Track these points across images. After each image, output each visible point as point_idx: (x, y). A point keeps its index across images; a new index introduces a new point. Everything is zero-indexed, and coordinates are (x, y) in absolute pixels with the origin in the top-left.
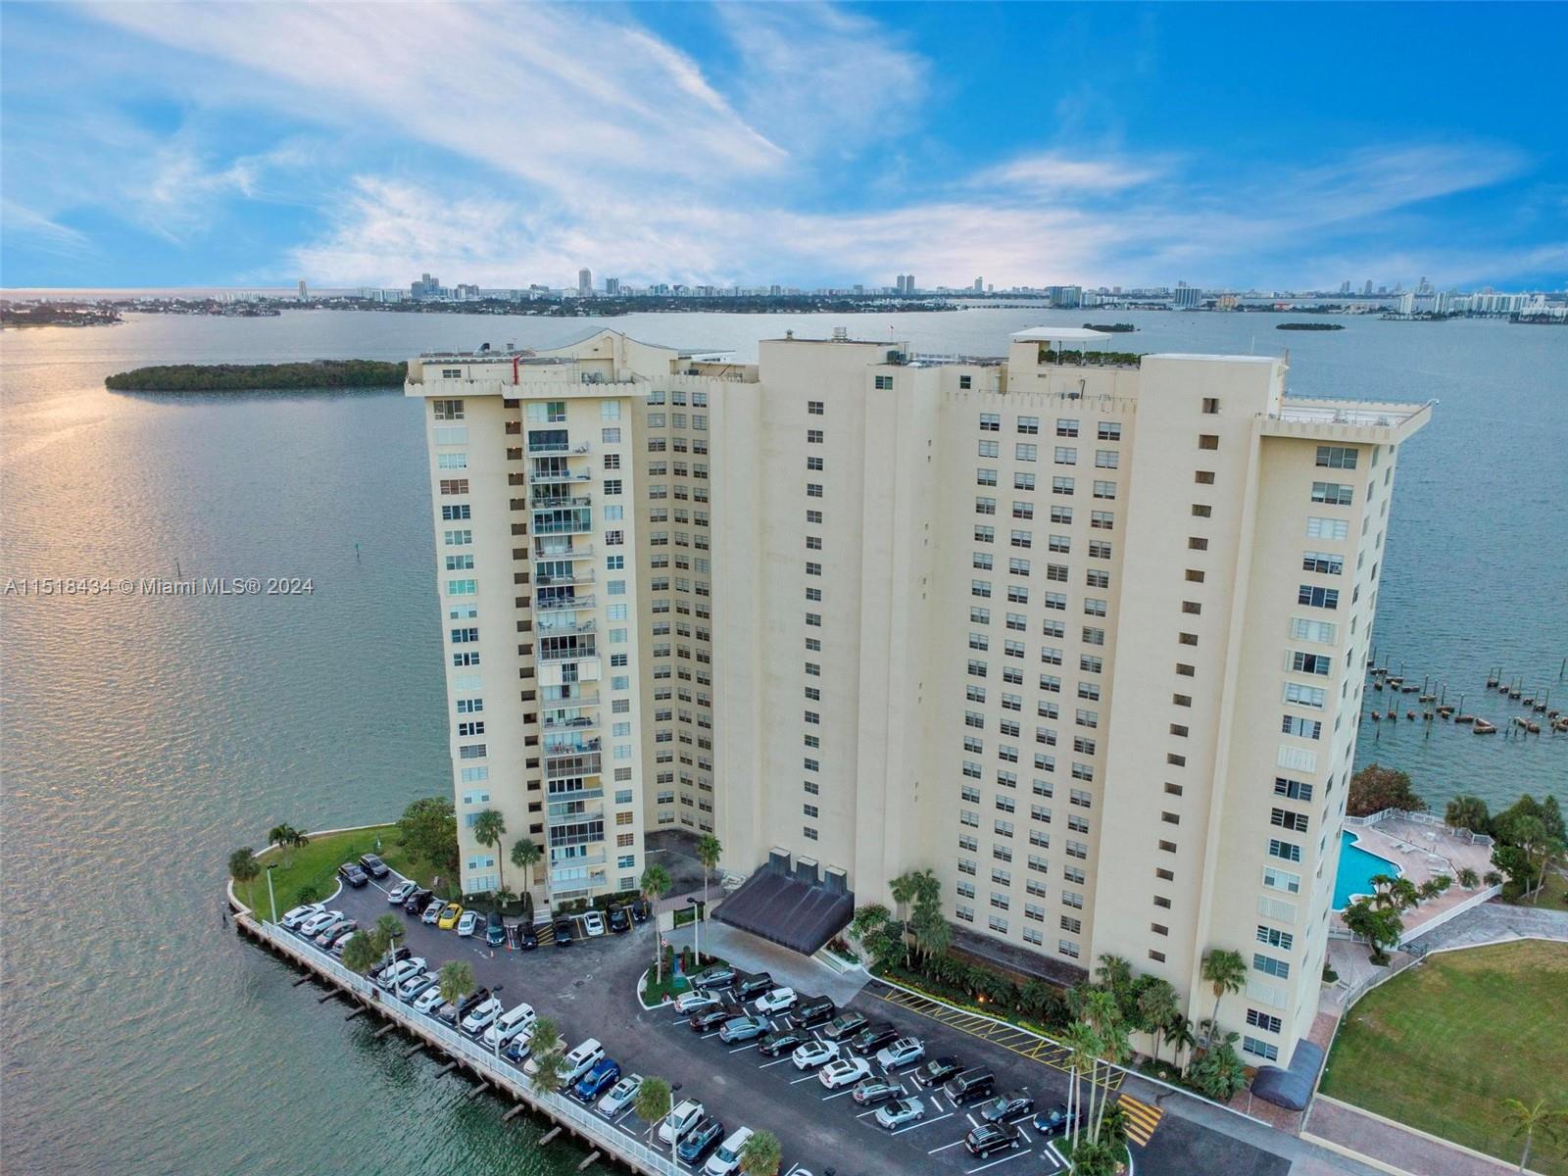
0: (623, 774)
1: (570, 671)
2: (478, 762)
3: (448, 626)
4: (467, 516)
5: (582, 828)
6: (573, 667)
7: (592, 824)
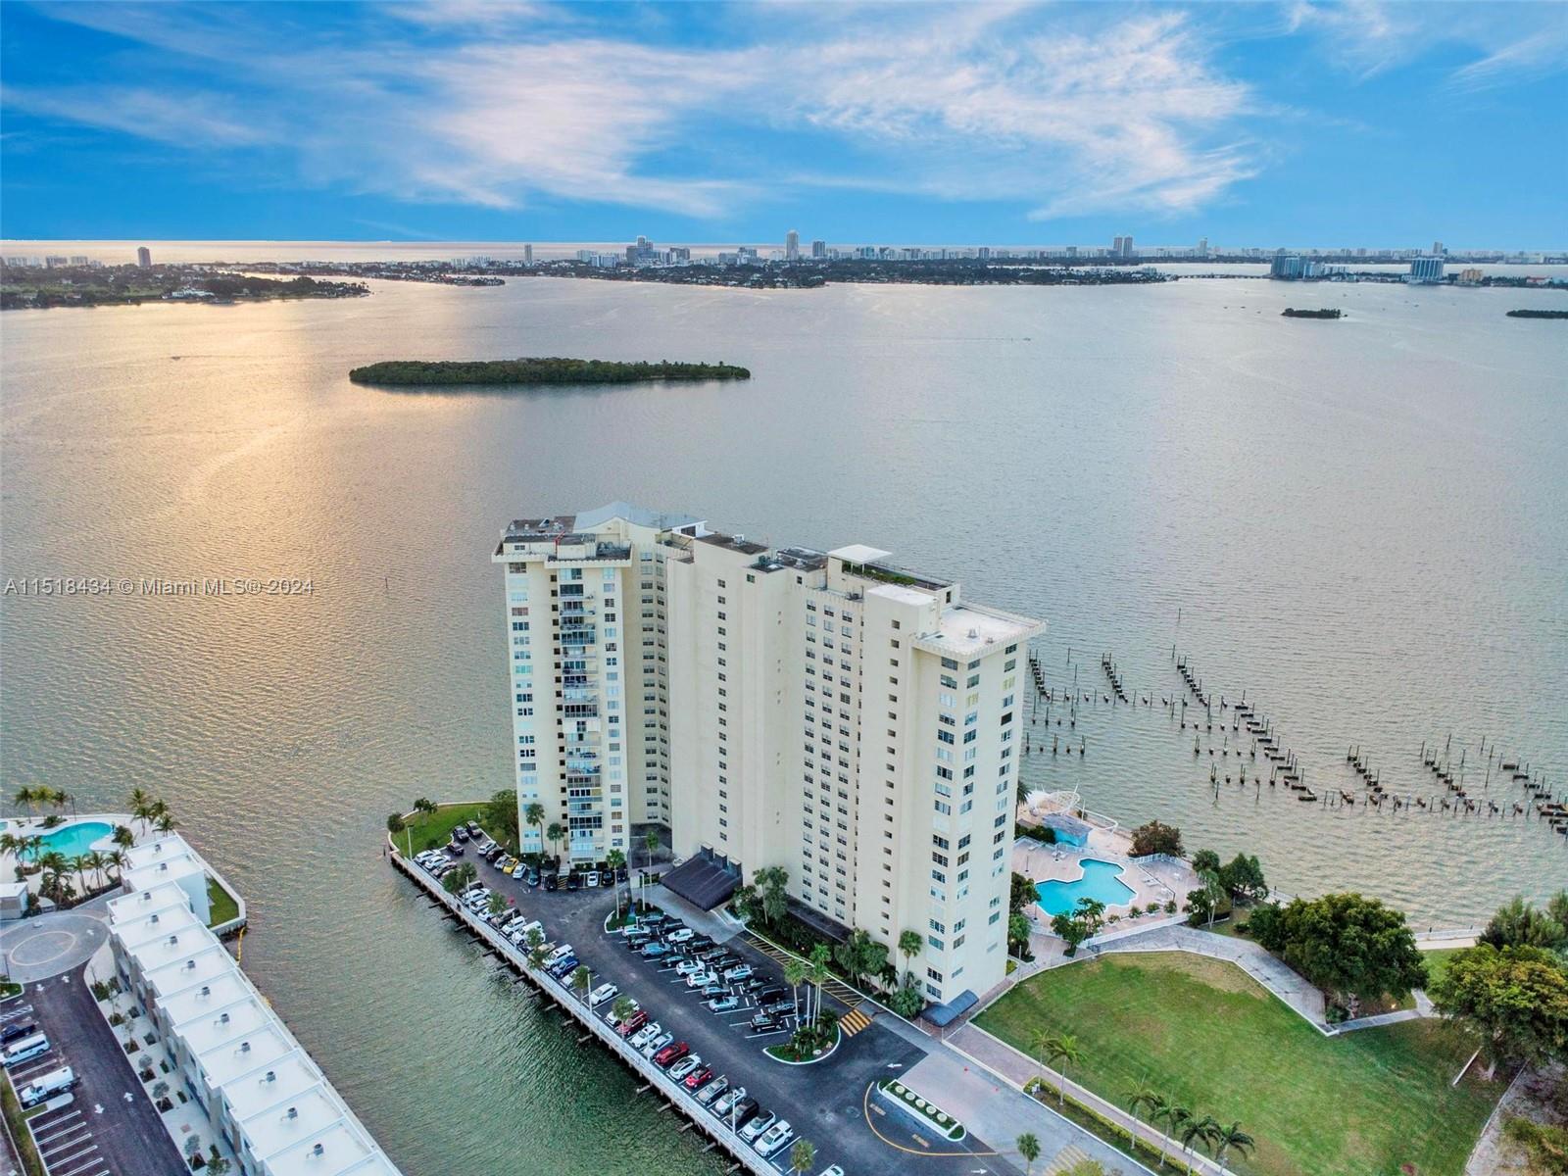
0: (616, 788)
1: (581, 725)
2: (530, 774)
3: (515, 692)
4: (527, 628)
5: (589, 820)
6: (584, 723)
7: (595, 818)
